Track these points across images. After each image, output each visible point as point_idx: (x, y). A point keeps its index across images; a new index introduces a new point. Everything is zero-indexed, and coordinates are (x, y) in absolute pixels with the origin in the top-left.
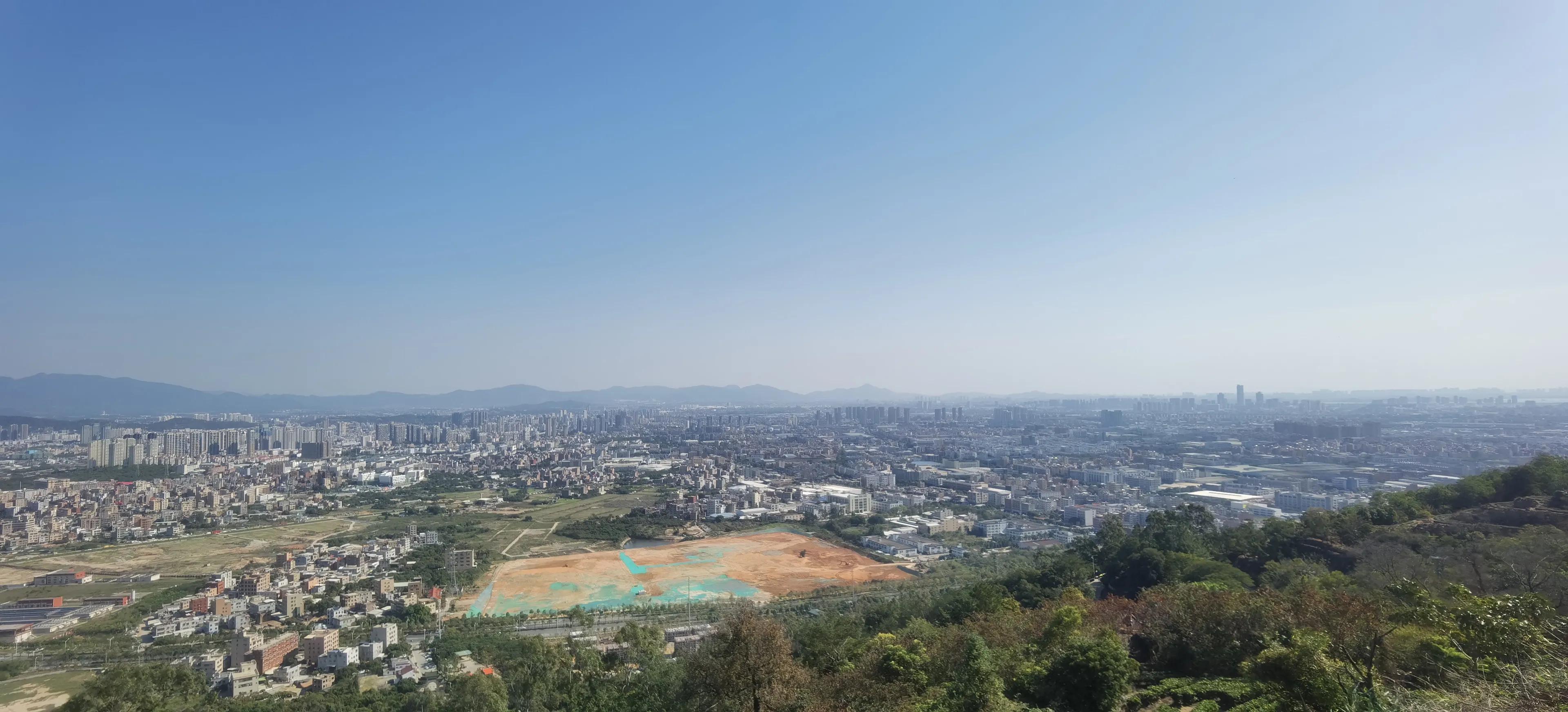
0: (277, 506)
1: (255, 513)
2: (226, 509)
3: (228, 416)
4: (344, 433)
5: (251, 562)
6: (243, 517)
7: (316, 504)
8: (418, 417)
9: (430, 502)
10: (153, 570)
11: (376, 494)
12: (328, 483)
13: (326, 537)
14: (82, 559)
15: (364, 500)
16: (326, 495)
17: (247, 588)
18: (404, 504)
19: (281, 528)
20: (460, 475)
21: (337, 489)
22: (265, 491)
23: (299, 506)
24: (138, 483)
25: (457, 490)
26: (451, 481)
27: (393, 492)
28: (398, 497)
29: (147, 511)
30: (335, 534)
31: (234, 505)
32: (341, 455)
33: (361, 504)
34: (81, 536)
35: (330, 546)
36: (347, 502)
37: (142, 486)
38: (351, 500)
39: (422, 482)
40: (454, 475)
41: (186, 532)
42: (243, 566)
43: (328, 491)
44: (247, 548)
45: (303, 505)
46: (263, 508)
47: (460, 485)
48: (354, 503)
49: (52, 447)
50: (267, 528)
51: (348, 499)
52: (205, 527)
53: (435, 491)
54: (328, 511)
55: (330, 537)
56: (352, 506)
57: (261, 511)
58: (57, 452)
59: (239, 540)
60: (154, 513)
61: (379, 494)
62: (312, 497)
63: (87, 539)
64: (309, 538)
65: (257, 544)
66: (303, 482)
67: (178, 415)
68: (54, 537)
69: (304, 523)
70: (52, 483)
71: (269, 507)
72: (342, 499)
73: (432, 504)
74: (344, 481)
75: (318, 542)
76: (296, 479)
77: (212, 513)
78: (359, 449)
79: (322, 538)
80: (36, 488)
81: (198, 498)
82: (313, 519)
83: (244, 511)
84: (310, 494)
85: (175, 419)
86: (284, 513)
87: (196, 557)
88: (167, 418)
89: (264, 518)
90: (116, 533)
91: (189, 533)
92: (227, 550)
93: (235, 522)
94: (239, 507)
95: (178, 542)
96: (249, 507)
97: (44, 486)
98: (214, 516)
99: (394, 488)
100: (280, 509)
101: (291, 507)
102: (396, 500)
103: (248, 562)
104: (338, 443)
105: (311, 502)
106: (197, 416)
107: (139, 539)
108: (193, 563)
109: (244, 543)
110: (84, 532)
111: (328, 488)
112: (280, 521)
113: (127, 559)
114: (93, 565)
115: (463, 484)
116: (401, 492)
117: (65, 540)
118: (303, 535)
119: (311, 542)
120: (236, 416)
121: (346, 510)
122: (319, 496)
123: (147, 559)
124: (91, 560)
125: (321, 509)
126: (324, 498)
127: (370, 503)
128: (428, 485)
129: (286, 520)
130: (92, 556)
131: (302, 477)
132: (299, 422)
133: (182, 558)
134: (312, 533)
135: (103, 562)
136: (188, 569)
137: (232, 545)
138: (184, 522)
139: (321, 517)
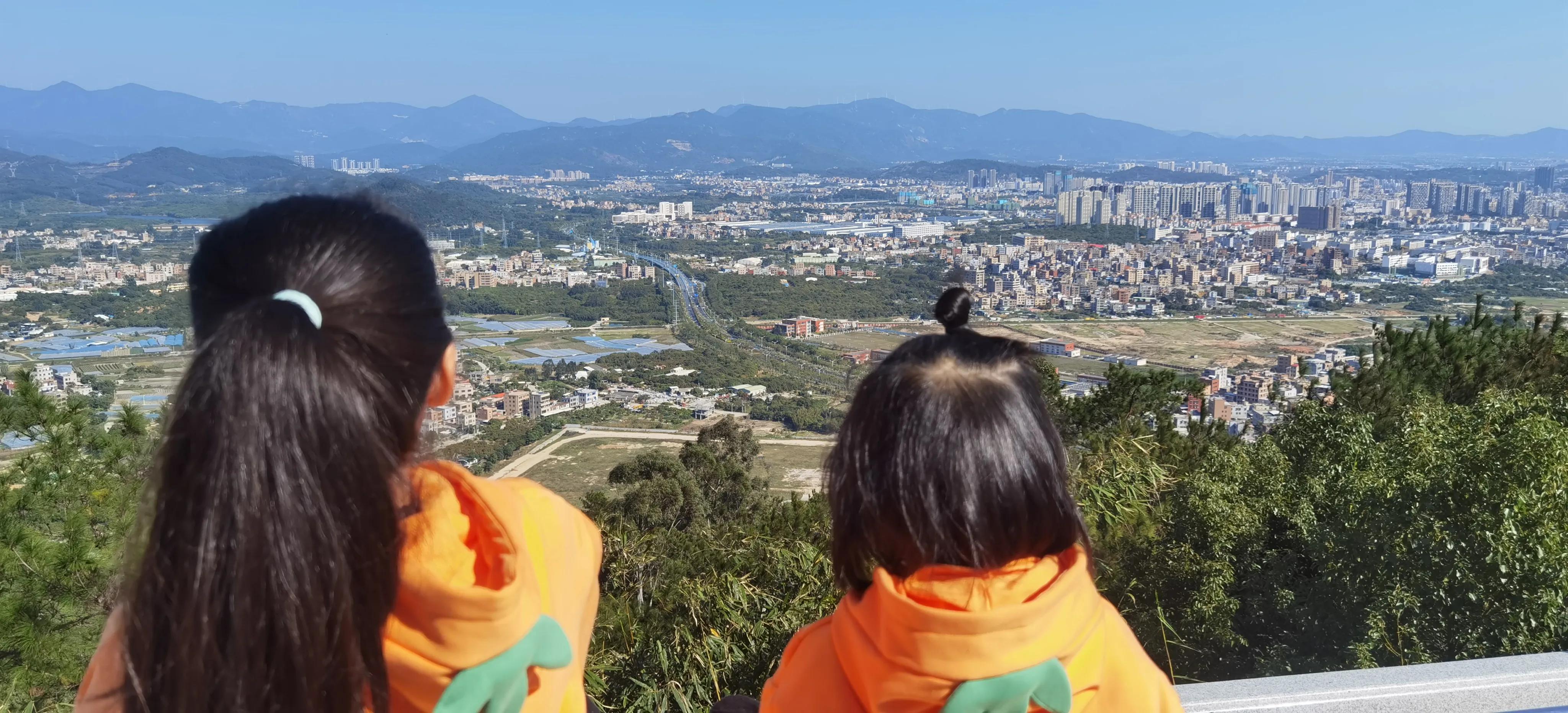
0: (1269, 291)
1: (1243, 298)
2: (1208, 289)
3: (1197, 166)
4: (1356, 194)
5: (1246, 360)
6: (1229, 302)
7: (1323, 294)
8: (1475, 172)
9: (1499, 308)
10: (1138, 353)
11: (1411, 288)
12: (1337, 265)
13: (1339, 341)
14: (1067, 329)
15: (1392, 294)
16: (1336, 283)
17: (1248, 392)
18: (1455, 307)
19: (1278, 322)
20: (1549, 270)
21: (1351, 276)
22: (1252, 270)
23: (1299, 295)
24: (1111, 246)
25: (1545, 294)
26: (1533, 278)
27: (1437, 289)
28: (1445, 296)
29: (1122, 281)
30: (1351, 339)
31: (1216, 284)
32: (1354, 226)
33: (1389, 301)
34: (1062, 304)
35: (1347, 354)
36: (1367, 295)
37: (1115, 250)
38: (1373, 292)
39: (1484, 275)
40: (1539, 269)
41: (1165, 313)
42: (1236, 365)
43: (1338, 278)
44: (1237, 343)
45: (1305, 294)
46: (1252, 292)
47: (1549, 286)
48: (1377, 297)
49: (1019, 197)
50: (1259, 321)
51: (1368, 291)
52: (1185, 309)
53: (1506, 292)
54: (1339, 306)
55: (1345, 342)
56: (1374, 302)
57: (1251, 296)
58: (1024, 203)
59: (1226, 331)
60: (1128, 285)
61: (1415, 288)
62: (1316, 285)
63: (1068, 307)
64: (1317, 340)
65: (1249, 339)
66: (1303, 261)
67: (1139, 162)
68: (1039, 301)
69: (1307, 318)
70: (1028, 237)
71: (1260, 292)
72: (1358, 290)
73: (1502, 311)
74: (1361, 264)
75: (1329, 346)
76: (1293, 258)
77: (1193, 292)
78: (1381, 220)
79: (1334, 342)
80: (1015, 244)
81: (1175, 272)
82: (1320, 314)
83: (1230, 294)
84: (1312, 279)
85: (1137, 167)
86: (1280, 302)
87: (1180, 345)
88: (1128, 166)
89: (1255, 306)
90: (1095, 304)
91: (1170, 314)
92: (1214, 342)
93: (1220, 307)
94: (1224, 287)
95: (1158, 324)
96: (1236, 290)
97: (1020, 242)
98: (1195, 297)
99: (1438, 281)
100: (1275, 296)
101: (1290, 295)
102: (1442, 299)
103: (1241, 360)
104: (1349, 209)
105: (1316, 291)
106: (1162, 164)
107: (1119, 315)
108: (1180, 352)
109: (1233, 336)
110: (1065, 299)
111: (1339, 273)
112: (1276, 312)
113: (1111, 336)
114: (1078, 338)
115: (1555, 286)
116: (1447, 287)
117: (1048, 305)
118: (1306, 335)
119: (1319, 345)
120: (1206, 166)
121: (1366, 307)
122: (1327, 283)
123: (1130, 339)
124: (1075, 332)
125: (1330, 302)
126: (1333, 286)
127: (1401, 300)
128: (1495, 282)
129: (1283, 312)
130: (1075, 328)
131: (1301, 254)
132: (1288, 175)
133: (1166, 344)
134: (1319, 334)
135: (1087, 336)
136: (1174, 357)
137: (1220, 337)
138: (1164, 299)
139: (1331, 314)
